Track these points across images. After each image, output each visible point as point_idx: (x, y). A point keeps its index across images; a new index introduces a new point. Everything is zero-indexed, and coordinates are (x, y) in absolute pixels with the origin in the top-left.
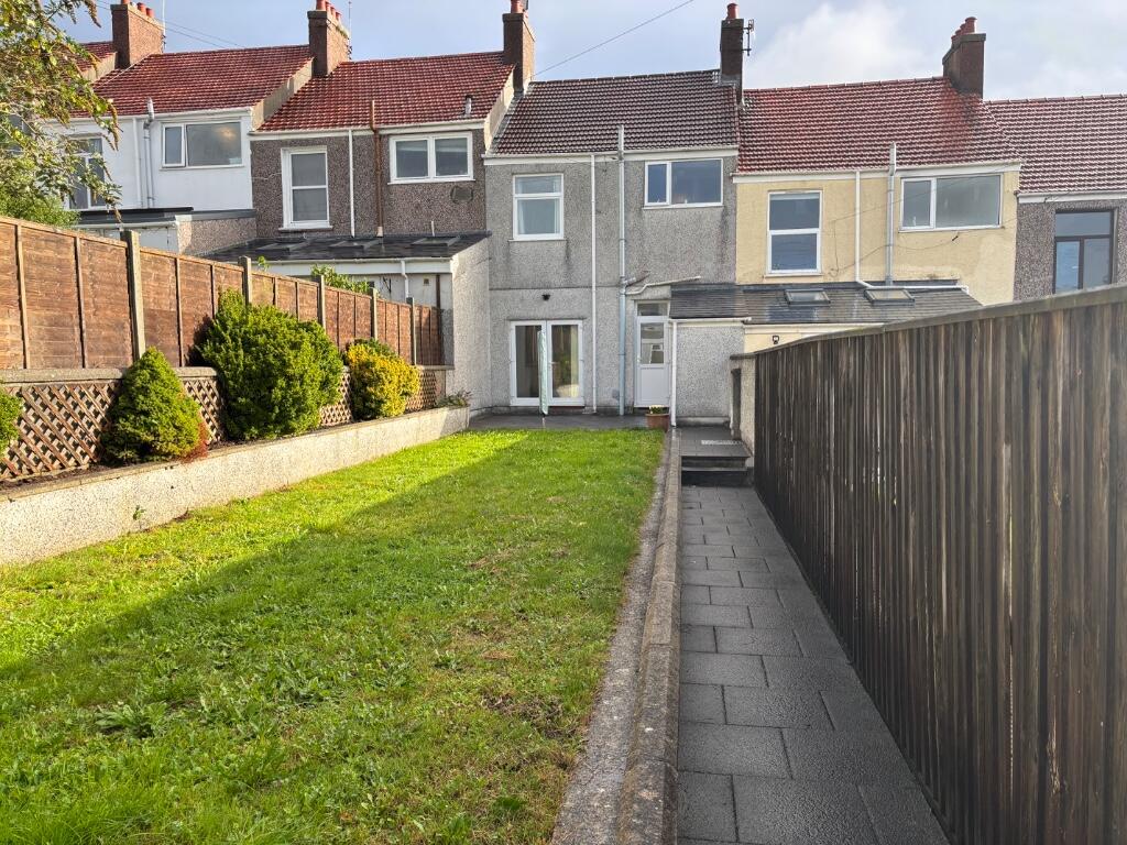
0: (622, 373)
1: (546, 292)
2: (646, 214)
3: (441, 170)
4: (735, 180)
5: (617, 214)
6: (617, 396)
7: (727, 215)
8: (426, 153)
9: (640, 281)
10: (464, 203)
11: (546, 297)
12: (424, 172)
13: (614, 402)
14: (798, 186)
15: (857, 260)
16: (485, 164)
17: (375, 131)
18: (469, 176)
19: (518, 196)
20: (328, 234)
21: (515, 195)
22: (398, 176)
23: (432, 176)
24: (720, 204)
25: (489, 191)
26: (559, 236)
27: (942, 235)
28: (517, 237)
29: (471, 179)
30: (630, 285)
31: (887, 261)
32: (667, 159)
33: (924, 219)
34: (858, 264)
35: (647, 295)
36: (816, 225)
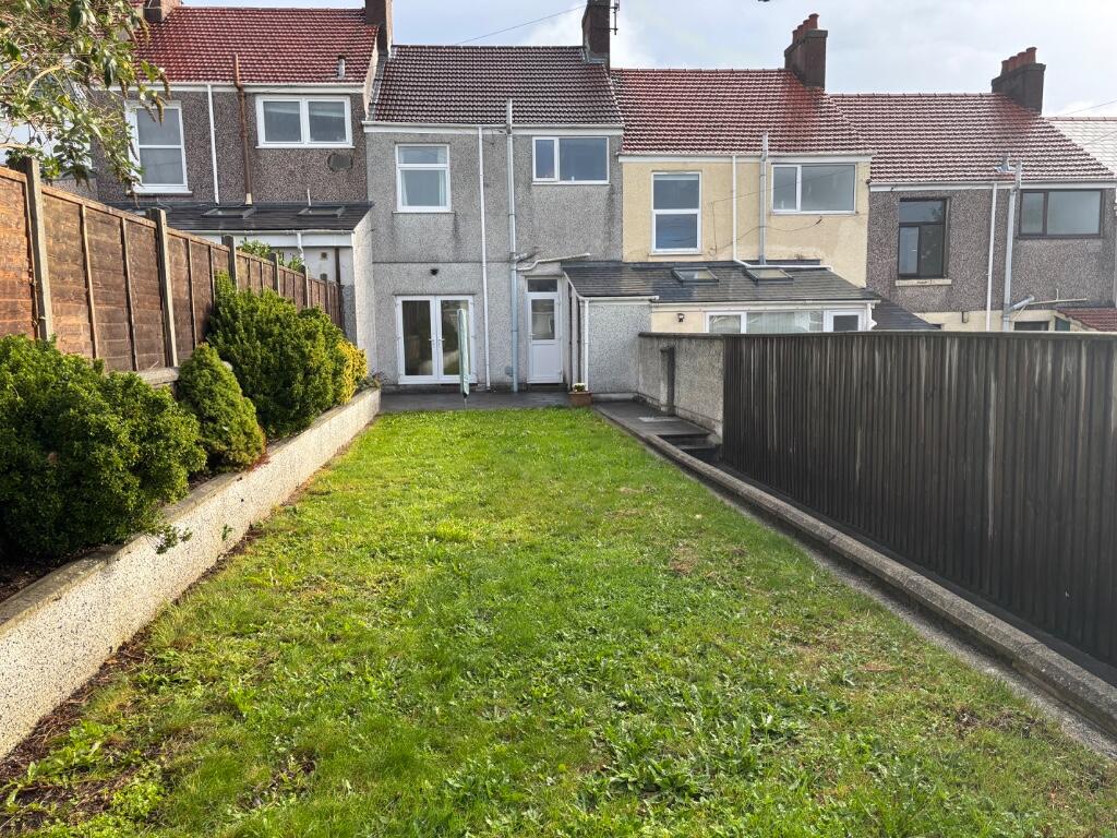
0: (515, 349)
1: (434, 266)
2: (534, 189)
3: (315, 136)
4: (621, 160)
5: (505, 188)
6: (509, 372)
7: (614, 193)
8: (298, 116)
9: (531, 257)
10: (343, 172)
11: (434, 272)
12: (297, 136)
13: (507, 379)
14: (680, 167)
15: (734, 240)
16: (366, 130)
17: (240, 88)
18: (347, 143)
19: (401, 167)
20: (186, 201)
21: (398, 165)
22: (267, 140)
23: (306, 141)
24: (606, 182)
25: (370, 160)
26: (447, 209)
27: (807, 218)
28: (402, 208)
29: (350, 146)
30: (521, 261)
31: (760, 242)
32: (554, 136)
33: (791, 202)
34: (735, 244)
35: (538, 272)
36: (695, 206)
